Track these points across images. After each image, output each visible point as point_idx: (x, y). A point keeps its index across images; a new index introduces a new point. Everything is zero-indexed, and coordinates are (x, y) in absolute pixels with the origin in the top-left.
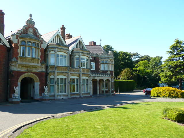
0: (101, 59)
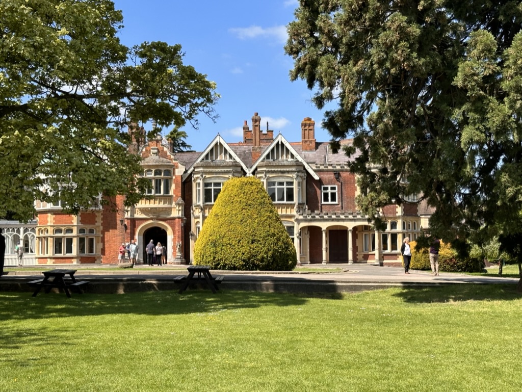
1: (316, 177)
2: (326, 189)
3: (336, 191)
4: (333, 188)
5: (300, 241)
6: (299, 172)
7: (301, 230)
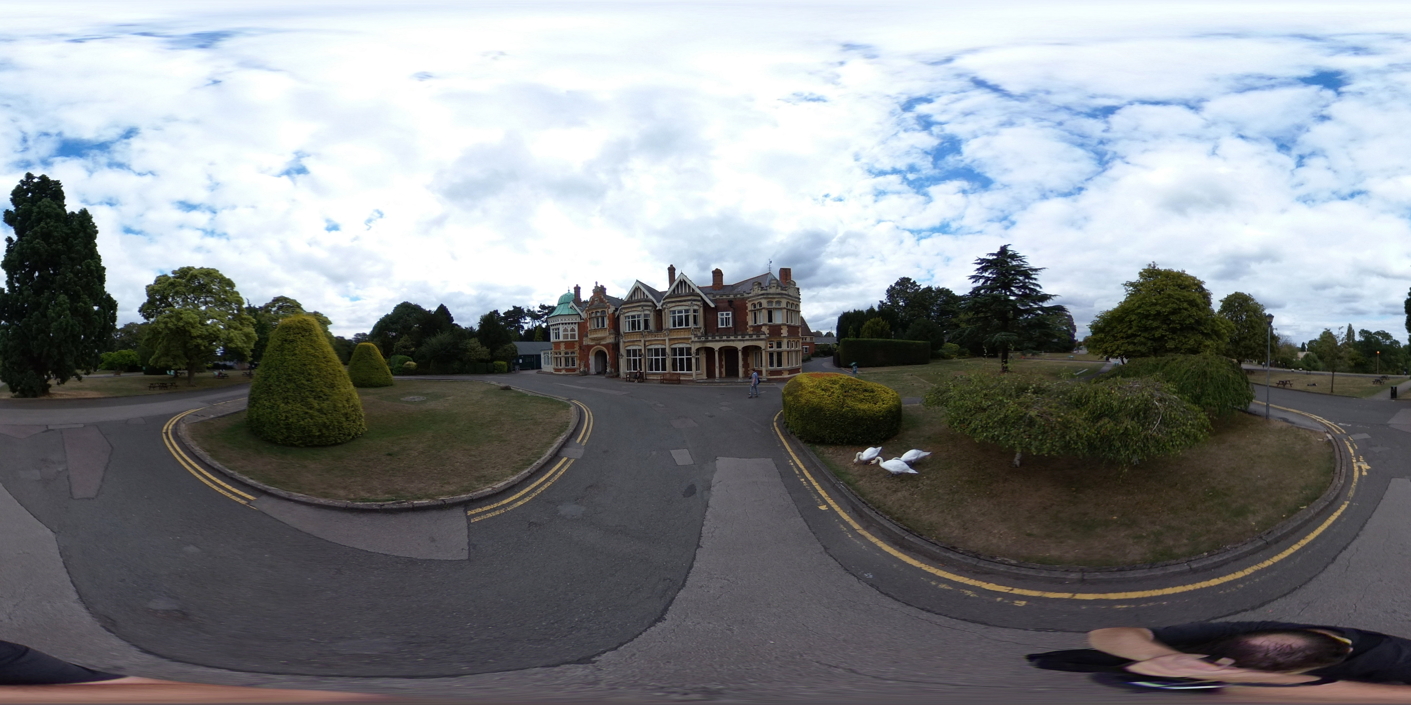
0: (749, 302)
1: (712, 305)
2: (722, 315)
3: (730, 316)
4: (727, 314)
5: (697, 360)
6: (695, 300)
7: (698, 350)
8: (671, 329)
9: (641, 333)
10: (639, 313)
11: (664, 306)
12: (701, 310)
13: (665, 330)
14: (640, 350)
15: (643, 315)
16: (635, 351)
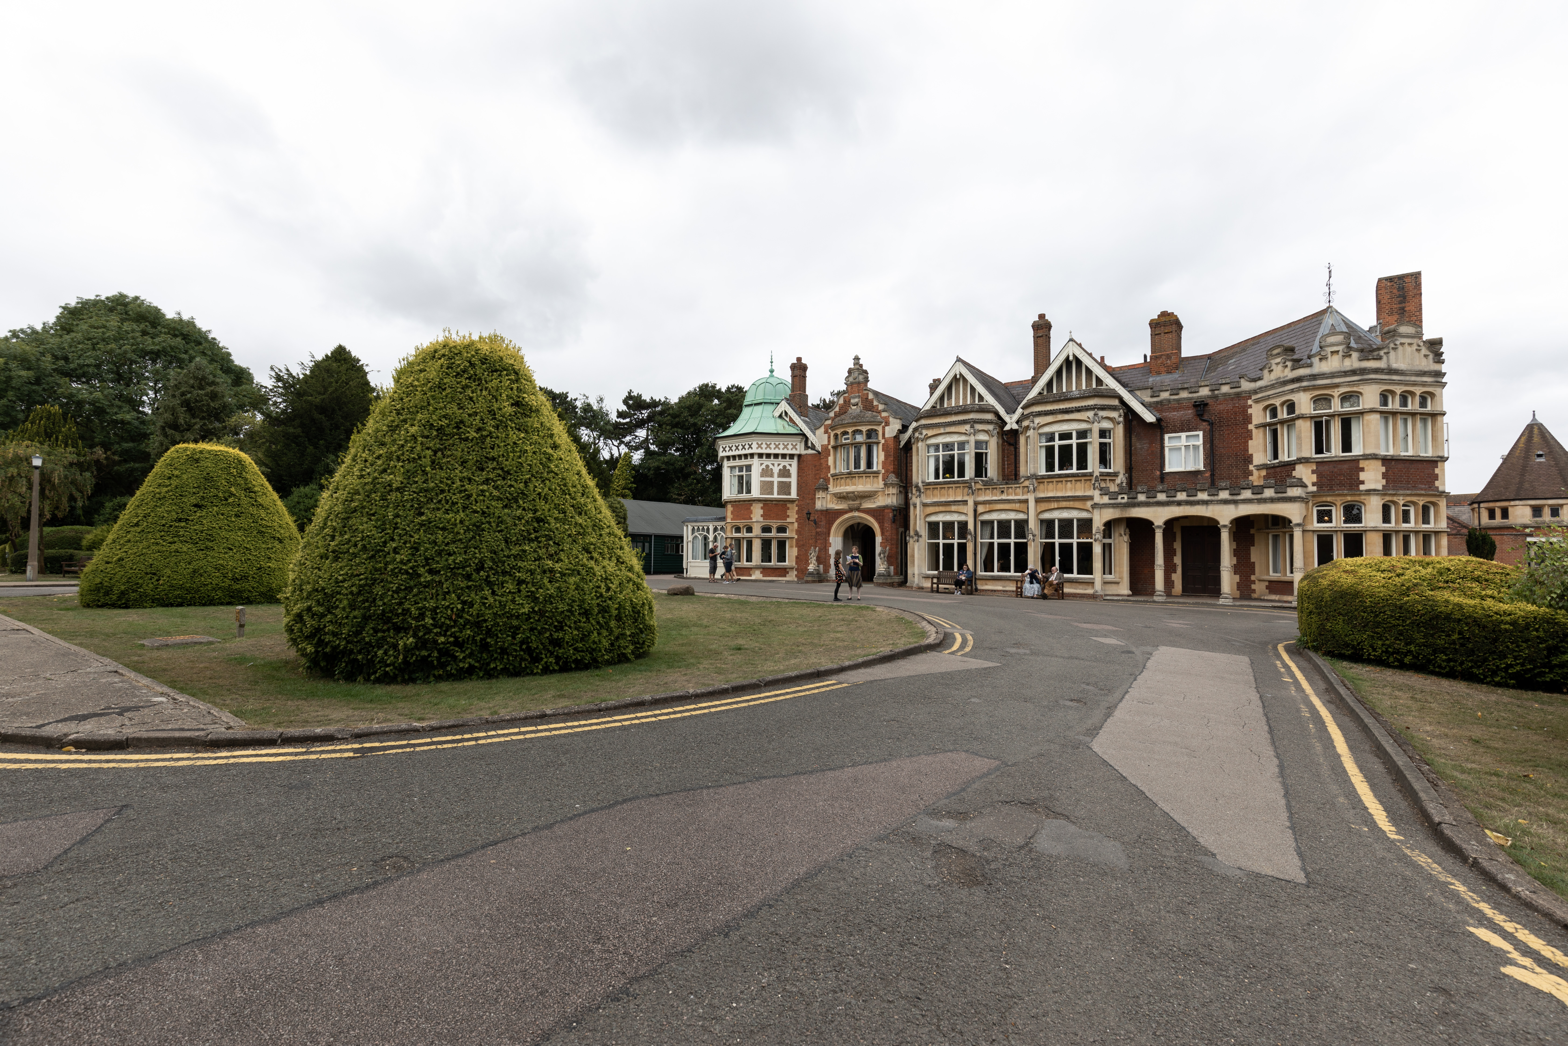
0: (1257, 401)
1: (1149, 417)
2: (1178, 439)
3: (1200, 442)
4: (1192, 438)
5: (1107, 549)
6: (1103, 408)
7: (1109, 526)
8: (1043, 477)
9: (968, 485)
10: (963, 438)
11: (1025, 423)
12: (1119, 432)
13: (1028, 478)
14: (963, 525)
15: (972, 444)
16: (949, 526)
